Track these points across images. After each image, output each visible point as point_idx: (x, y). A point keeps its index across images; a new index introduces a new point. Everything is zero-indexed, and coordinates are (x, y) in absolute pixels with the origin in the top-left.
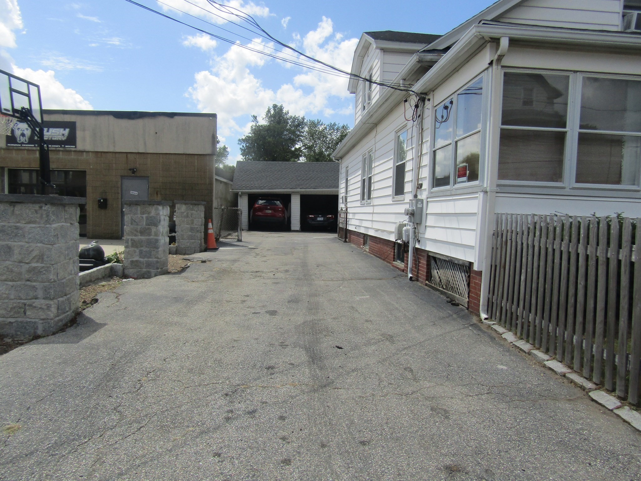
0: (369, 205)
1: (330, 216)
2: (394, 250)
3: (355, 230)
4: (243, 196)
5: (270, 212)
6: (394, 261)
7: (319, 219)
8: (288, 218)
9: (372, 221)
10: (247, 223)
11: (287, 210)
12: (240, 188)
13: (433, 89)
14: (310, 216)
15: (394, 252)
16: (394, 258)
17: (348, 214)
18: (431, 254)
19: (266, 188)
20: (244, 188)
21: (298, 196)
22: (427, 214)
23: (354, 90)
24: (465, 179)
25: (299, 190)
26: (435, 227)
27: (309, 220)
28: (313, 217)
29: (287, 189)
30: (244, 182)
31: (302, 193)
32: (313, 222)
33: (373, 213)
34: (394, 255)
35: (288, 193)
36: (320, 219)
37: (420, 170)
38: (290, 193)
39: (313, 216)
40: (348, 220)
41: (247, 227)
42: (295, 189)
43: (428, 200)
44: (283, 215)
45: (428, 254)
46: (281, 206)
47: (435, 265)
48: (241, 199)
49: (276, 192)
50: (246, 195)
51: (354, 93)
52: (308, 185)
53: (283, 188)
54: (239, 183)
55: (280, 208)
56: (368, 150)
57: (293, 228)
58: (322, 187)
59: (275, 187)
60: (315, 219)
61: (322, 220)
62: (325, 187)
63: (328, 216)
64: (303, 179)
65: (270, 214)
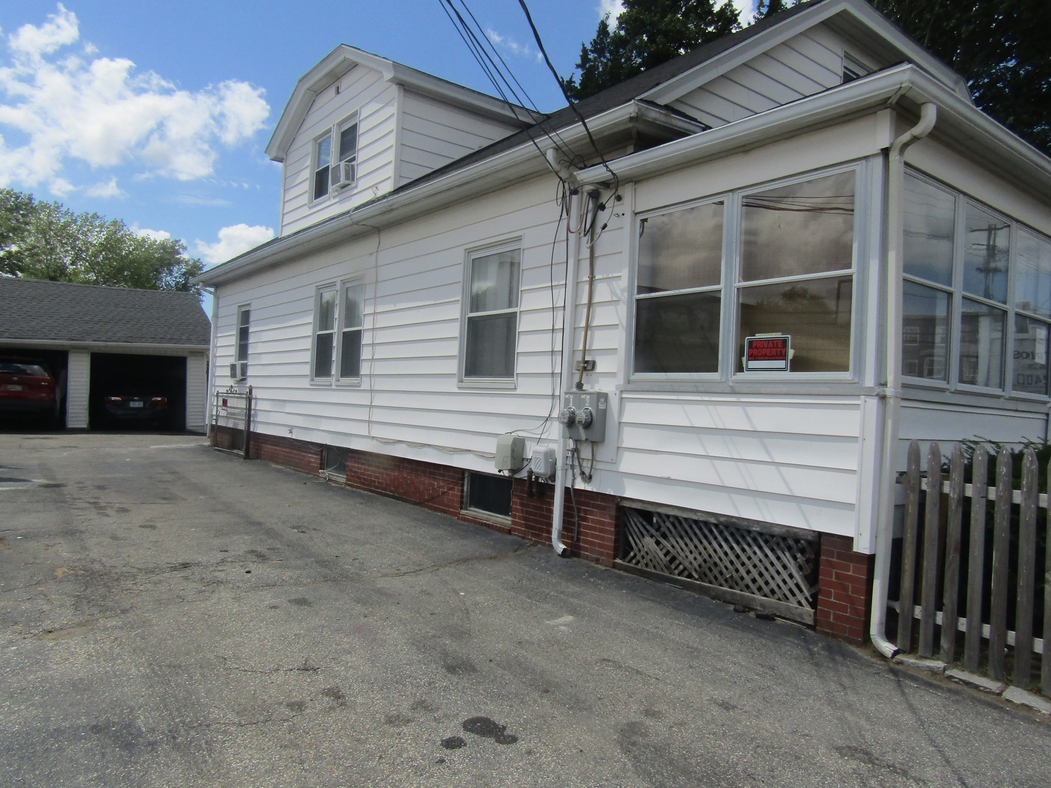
0: (355, 388)
1: (159, 399)
2: (463, 485)
3: (289, 436)
5: (18, 388)
6: (462, 508)
7: (133, 405)
9: (369, 422)
13: (636, 179)
14: (113, 398)
15: (462, 491)
16: (462, 502)
17: (253, 402)
18: (627, 504)
21: (85, 355)
22: (620, 423)
23: (281, 155)
24: (781, 364)
25: (88, 343)
26: (657, 452)
27: (109, 406)
28: (119, 401)
29: (61, 339)
31: (96, 350)
32: (119, 412)
33: (371, 406)
34: (462, 497)
35: (62, 348)
36: (136, 404)
37: (589, 332)
39: (119, 399)
40: (252, 412)
42: (81, 340)
43: (624, 396)
44: (52, 396)
45: (617, 504)
46: (46, 376)
47: (648, 527)
49: (35, 344)
51: (282, 162)
52: (110, 334)
53: (53, 336)
55: (44, 381)
56: (342, 278)
57: (70, 425)
58: (143, 340)
59: (30, 333)
60: (123, 405)
61: (140, 406)
62: (151, 340)
63: (154, 399)
64: (96, 319)
65: (19, 392)
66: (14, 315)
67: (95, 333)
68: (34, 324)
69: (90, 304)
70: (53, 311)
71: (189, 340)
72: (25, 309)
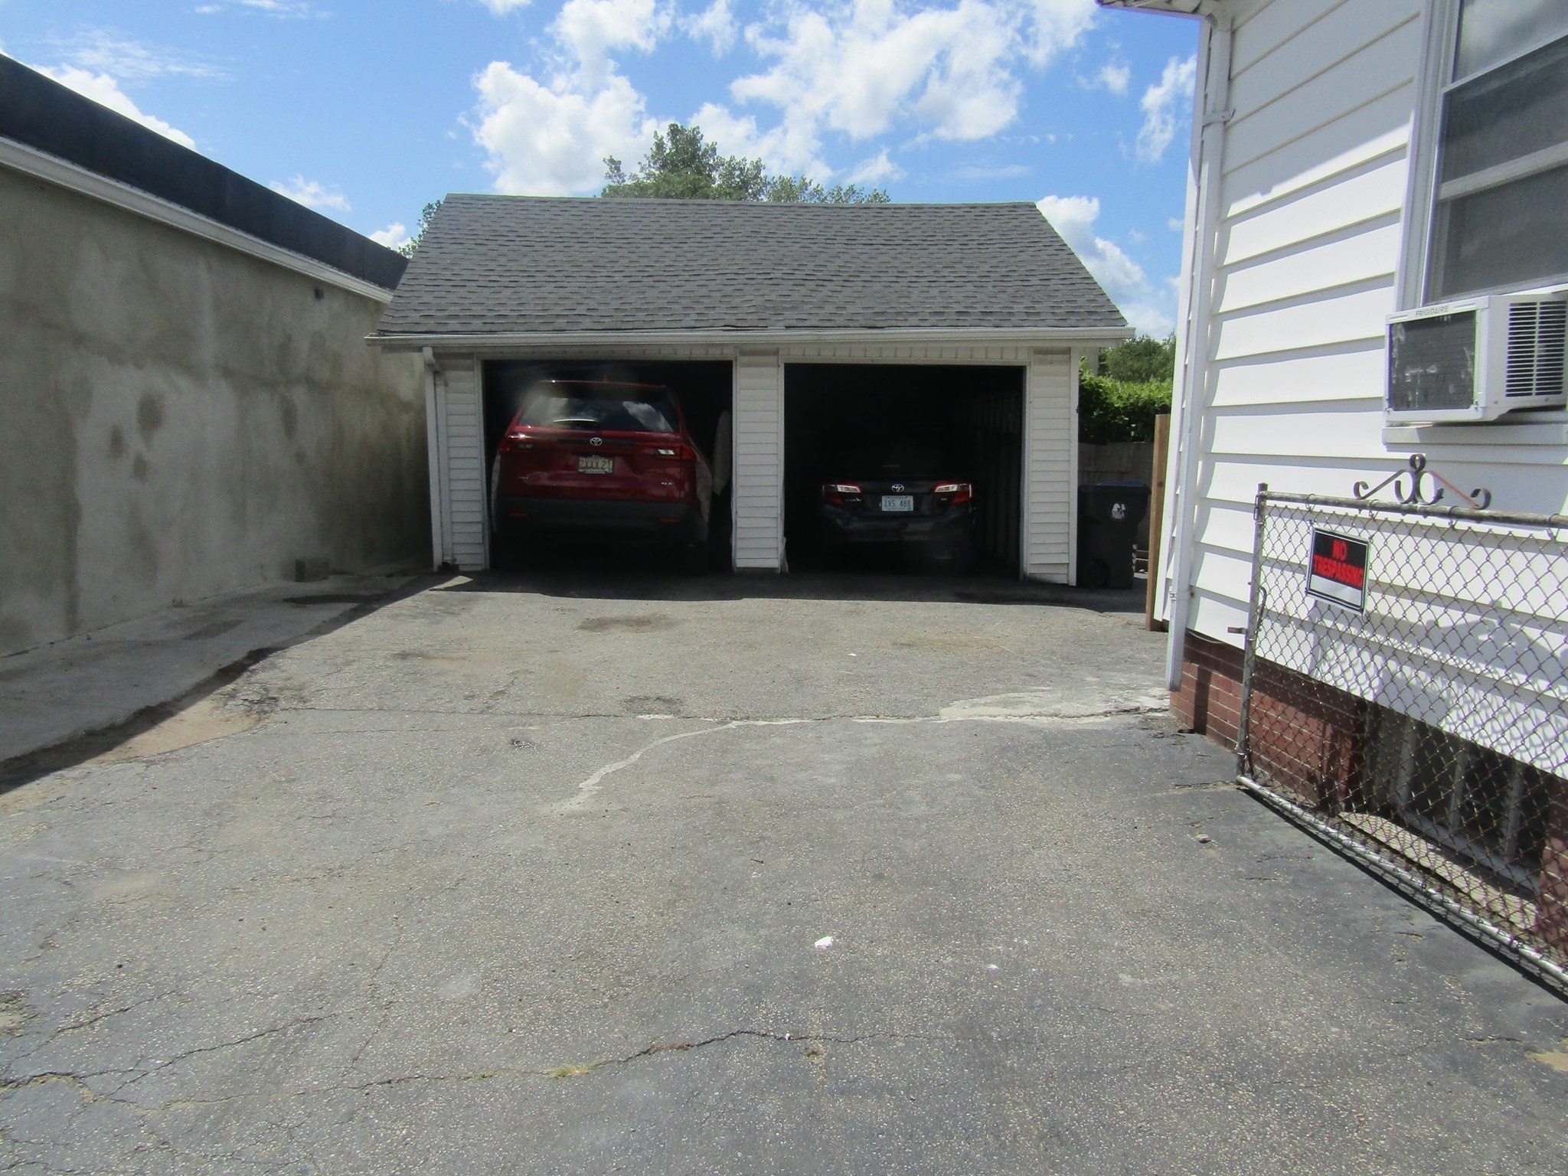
1: (953, 488)
4: (451, 374)
5: (603, 466)
7: (889, 504)
8: (714, 497)
10: (478, 528)
11: (709, 456)
12: (431, 324)
14: (841, 488)
19: (587, 323)
20: (453, 324)
21: (773, 370)
25: (776, 334)
27: (828, 507)
28: (855, 495)
29: (711, 329)
30: (462, 291)
31: (797, 357)
32: (856, 525)
35: (715, 355)
36: (896, 503)
38: (728, 354)
39: (854, 488)
41: (480, 550)
42: (753, 328)
44: (686, 484)
48: (441, 390)
50: (470, 368)
52: (832, 306)
54: (427, 298)
55: (664, 443)
57: (742, 560)
58: (913, 320)
59: (641, 315)
60: (866, 506)
61: (906, 509)
62: (933, 320)
63: (941, 488)
64: (799, 275)
65: (606, 477)
66: (618, 277)
67: (793, 308)
68: (652, 293)
69: (788, 242)
70: (704, 261)
71: (1032, 315)
72: (645, 262)
